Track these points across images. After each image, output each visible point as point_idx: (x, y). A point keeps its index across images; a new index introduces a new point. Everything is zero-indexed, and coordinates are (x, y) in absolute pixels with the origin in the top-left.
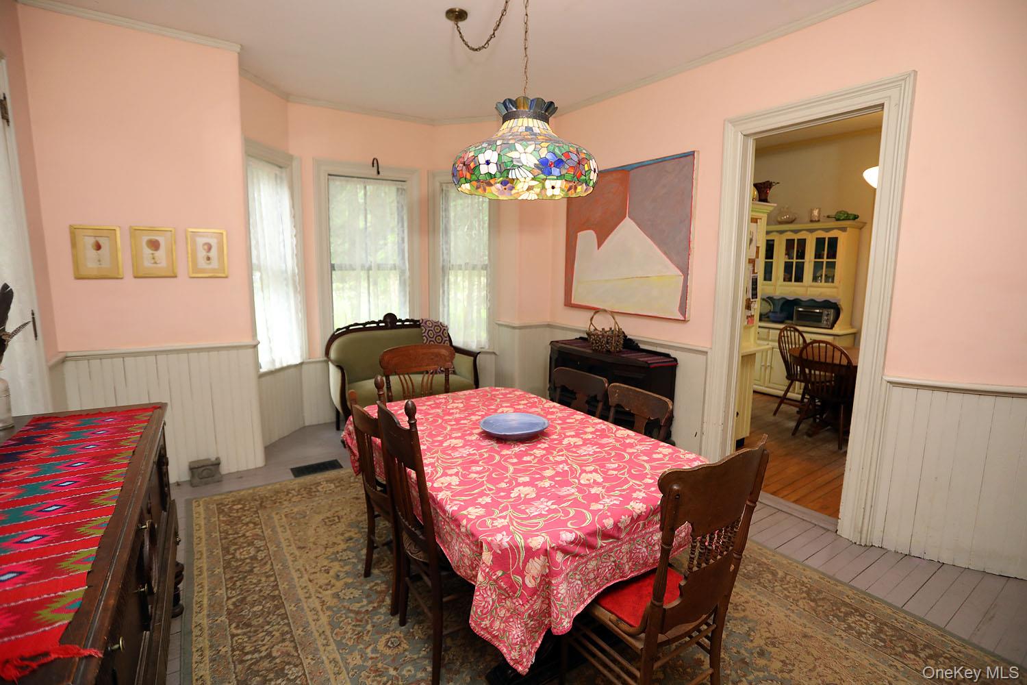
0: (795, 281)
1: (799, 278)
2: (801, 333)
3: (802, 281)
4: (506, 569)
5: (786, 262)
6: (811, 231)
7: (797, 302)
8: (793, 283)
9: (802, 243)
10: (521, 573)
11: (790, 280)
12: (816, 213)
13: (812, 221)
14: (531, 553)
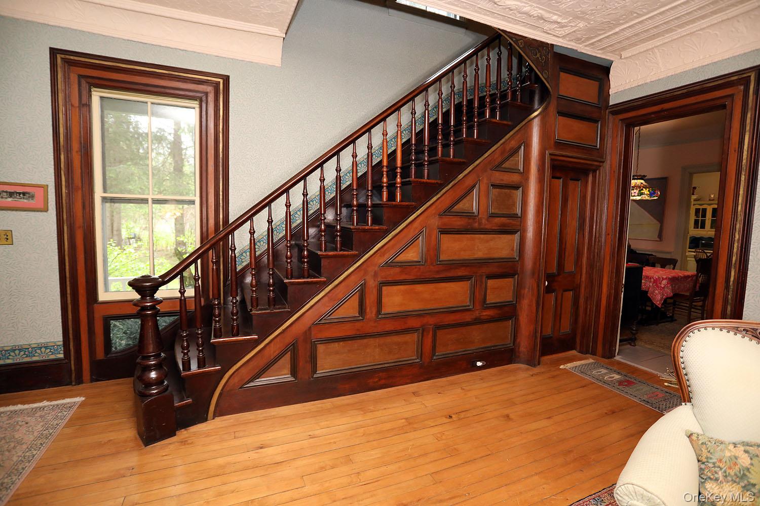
0: (701, 228)
1: (703, 227)
2: (706, 253)
3: (704, 228)
4: (656, 283)
5: (695, 219)
6: (710, 205)
7: (701, 238)
8: (699, 229)
9: (704, 210)
10: (660, 283)
11: (698, 228)
12: (712, 196)
13: (710, 200)
14: (663, 279)
